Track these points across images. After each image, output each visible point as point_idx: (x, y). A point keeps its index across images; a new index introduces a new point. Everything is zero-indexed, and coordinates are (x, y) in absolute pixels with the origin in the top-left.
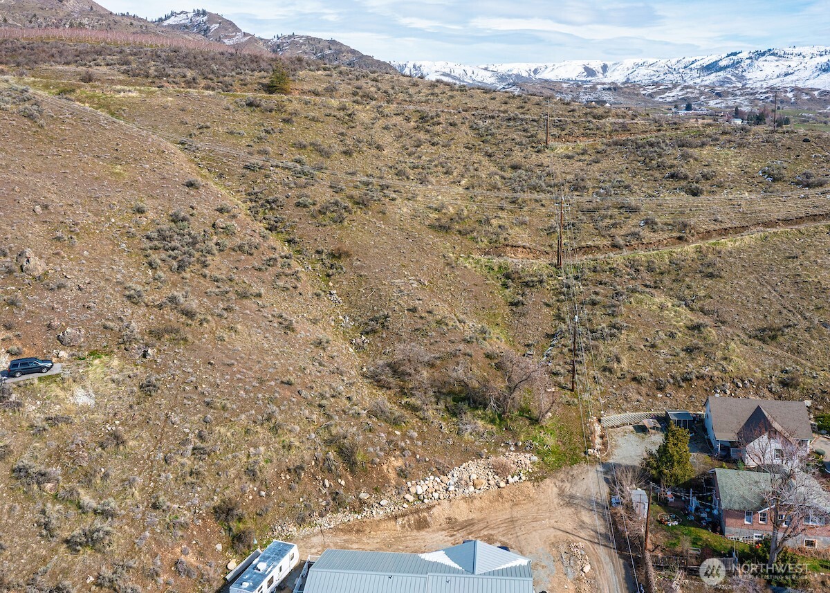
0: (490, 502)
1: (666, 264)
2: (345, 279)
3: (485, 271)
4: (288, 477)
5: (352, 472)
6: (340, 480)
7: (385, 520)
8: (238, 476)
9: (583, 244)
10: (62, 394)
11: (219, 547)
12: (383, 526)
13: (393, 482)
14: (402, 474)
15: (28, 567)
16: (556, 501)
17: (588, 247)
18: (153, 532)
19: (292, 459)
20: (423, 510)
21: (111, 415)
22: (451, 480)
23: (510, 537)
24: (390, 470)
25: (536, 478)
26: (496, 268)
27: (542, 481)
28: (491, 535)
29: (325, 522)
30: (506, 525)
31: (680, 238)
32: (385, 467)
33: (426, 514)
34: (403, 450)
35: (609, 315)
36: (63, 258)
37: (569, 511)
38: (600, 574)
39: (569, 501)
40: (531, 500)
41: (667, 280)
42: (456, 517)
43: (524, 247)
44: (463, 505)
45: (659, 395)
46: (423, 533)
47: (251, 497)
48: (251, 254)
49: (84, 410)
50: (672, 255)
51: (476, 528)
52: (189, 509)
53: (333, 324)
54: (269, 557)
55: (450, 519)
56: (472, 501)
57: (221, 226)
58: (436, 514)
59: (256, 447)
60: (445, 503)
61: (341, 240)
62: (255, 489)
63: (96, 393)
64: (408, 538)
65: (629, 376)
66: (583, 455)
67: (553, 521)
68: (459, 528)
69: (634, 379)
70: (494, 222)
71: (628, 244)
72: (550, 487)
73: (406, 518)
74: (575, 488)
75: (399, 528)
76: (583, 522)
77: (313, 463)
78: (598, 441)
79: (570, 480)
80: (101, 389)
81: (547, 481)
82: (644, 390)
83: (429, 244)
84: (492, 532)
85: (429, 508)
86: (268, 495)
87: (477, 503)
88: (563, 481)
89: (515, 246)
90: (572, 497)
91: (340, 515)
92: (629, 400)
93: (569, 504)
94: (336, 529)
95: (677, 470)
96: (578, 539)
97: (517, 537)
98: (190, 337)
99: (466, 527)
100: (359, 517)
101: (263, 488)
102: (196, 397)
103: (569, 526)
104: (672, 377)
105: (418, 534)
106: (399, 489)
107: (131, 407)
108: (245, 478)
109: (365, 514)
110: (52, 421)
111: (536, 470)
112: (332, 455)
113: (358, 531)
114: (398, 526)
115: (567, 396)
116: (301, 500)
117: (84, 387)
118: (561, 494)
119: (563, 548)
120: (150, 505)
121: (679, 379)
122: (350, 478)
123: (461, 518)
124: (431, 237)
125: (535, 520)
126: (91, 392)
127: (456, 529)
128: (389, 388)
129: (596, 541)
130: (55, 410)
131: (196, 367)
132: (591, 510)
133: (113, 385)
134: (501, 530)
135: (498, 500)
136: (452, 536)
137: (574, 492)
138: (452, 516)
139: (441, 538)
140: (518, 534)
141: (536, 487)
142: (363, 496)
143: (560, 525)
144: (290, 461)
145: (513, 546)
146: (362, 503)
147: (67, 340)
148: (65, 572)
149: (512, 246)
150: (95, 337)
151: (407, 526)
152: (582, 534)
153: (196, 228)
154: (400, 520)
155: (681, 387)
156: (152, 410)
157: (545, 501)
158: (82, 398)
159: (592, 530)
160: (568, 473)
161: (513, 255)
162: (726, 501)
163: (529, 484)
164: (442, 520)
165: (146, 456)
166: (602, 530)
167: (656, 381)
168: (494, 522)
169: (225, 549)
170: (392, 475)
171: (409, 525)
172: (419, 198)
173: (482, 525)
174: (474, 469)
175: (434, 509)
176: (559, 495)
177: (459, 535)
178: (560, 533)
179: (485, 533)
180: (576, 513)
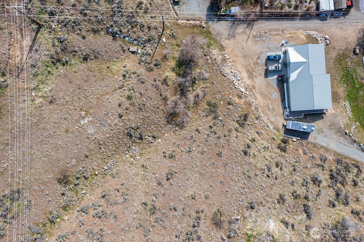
4: (261, 135)
5: (249, 114)
6: (253, 118)
8: (271, 151)
11: (292, 146)
13: (245, 100)
14: (240, 97)
16: (232, 41)
21: (271, 209)
22: (235, 80)
23: (254, 57)
25: (222, 48)
27: (223, 46)
28: (253, 63)
30: (247, 59)
32: (242, 104)
33: (251, 86)
37: (237, 37)
39: (232, 36)
40: (233, 50)
44: (243, 74)
46: (256, 86)
51: (250, 69)
54: (299, 127)
55: (248, 78)
58: (249, 83)
59: (259, 151)
60: (244, 80)
62: (270, 144)
64: (260, 91)
66: (205, 29)
67: (243, 42)
72: (225, 43)
73: (254, 93)
74: (225, 33)
76: (242, 32)
79: (220, 35)
81: (222, 44)
84: (252, 63)
85: (248, 86)
86: (269, 140)
87: (240, 69)
88: (221, 38)
90: (229, 35)
91: (261, 115)
93: (234, 36)
94: (266, 115)
96: (251, 34)
97: (253, 54)
99: (250, 72)
100: (260, 108)
103: (245, 37)
105: (257, 88)
106: (246, 97)
111: (217, 48)
114: (257, 95)
119: (258, 39)
122: (251, 115)
123: (247, 75)
125: (243, 48)
127: (252, 76)
129: (251, 28)
132: (236, 28)
134: (250, 60)
136: (256, 76)
137: (227, 34)
139: (258, 80)
140: (252, 54)
141: (227, 48)
142: (253, 109)
143: (245, 40)
145: (259, 55)
146: (255, 109)
151: (256, 92)
152: (249, 33)
157: (233, 45)
159: (246, 29)
160: (216, 36)
163: (226, 51)
164: (250, 80)
166: (245, 26)
168: (246, 63)
170: (243, 100)
173: (248, 67)
176: (229, 40)
177: (255, 74)
178: (249, 40)
179: (252, 66)
180: (238, 34)
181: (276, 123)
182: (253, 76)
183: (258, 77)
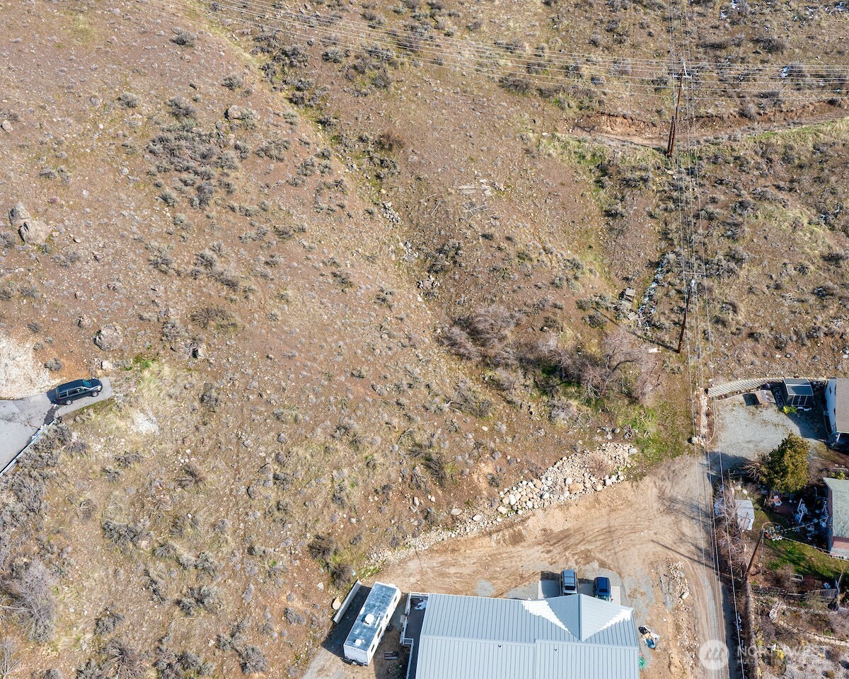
0: (587, 508)
1: (807, 150)
2: (401, 184)
3: (575, 159)
4: (376, 499)
5: (441, 485)
6: (429, 497)
7: (479, 537)
8: (326, 505)
9: (702, 111)
10: (122, 424)
11: (321, 586)
12: (478, 542)
13: (485, 492)
14: (493, 482)
15: (151, 635)
16: (656, 505)
17: (707, 117)
18: (257, 583)
19: (378, 479)
20: (518, 523)
21: (179, 442)
22: (543, 484)
23: (608, 553)
24: (481, 479)
25: (635, 476)
26: (589, 157)
27: (641, 480)
28: (589, 551)
29: (421, 543)
30: (602, 537)
31: (832, 102)
32: (475, 476)
33: (520, 527)
34: (493, 452)
35: (728, 237)
36: (62, 207)
37: (669, 519)
38: (698, 599)
39: (669, 505)
40: (630, 504)
41: (806, 178)
42: (552, 527)
43: (624, 117)
44: (558, 514)
45: (777, 356)
46: (518, 548)
47: (342, 526)
48: (281, 160)
49: (150, 440)
50: (818, 136)
51: (572, 541)
52: (284, 551)
53: (393, 257)
54: (374, 606)
55: (545, 530)
56: (568, 509)
57: (236, 116)
58: (531, 526)
59: (338, 468)
60: (540, 513)
61: (389, 118)
62: (345, 516)
63: (156, 414)
64: (504, 555)
65: (745, 332)
66: (686, 443)
67: (652, 532)
68: (555, 541)
69: (751, 335)
70: (586, 70)
71: (762, 112)
72: (649, 485)
73: (501, 533)
74: (676, 489)
75: (494, 544)
76: (683, 534)
77: (400, 480)
78: (704, 420)
79: (671, 477)
80: (161, 408)
81: (647, 479)
82: (761, 348)
83: (502, 118)
84: (590, 547)
85: (523, 521)
86: (358, 521)
87: (573, 510)
88: (663, 480)
89: (613, 116)
90: (673, 500)
91: (433, 534)
92: (742, 362)
93: (669, 510)
94: (431, 550)
95: (790, 480)
96: (678, 556)
97: (616, 553)
98: (238, 320)
99: (562, 539)
100: (453, 536)
101: (353, 514)
102: (263, 409)
103: (668, 539)
104: (796, 333)
105: (513, 550)
106: (491, 499)
107: (197, 429)
108: (333, 506)
109: (458, 531)
110: (124, 461)
111: (635, 464)
112: (419, 470)
113: (453, 551)
114: (493, 542)
115: (673, 361)
116: (393, 522)
117: (143, 411)
118: (662, 496)
119: (662, 570)
120: (246, 550)
121: (804, 335)
122: (440, 492)
123: (557, 529)
124: (503, 104)
125: (634, 530)
126: (151, 414)
127: (552, 543)
128: (469, 359)
129: (696, 558)
130: (123, 447)
131: (255, 366)
132: (693, 518)
133: (172, 402)
134: (598, 543)
135: (594, 507)
136: (549, 552)
137: (675, 494)
138: (547, 527)
139: (538, 554)
140: (617, 550)
141: (635, 488)
142: (456, 512)
143: (659, 538)
144: (376, 481)
145: (612, 566)
146: (455, 519)
147: (106, 345)
148: (187, 636)
149: (609, 115)
150: (134, 335)
151: (502, 542)
152: (682, 550)
153: (205, 121)
154: (494, 536)
155: (803, 345)
156: (220, 430)
157: (644, 505)
158: (143, 425)
159: (693, 545)
160: (669, 468)
161: (609, 129)
162: (839, 527)
163: (627, 485)
164: (538, 533)
165: (227, 491)
166: (703, 545)
167: (776, 338)
168: (591, 533)
169: (327, 587)
170: (483, 485)
171: (504, 541)
172: (484, 28)
173: (579, 537)
174: (570, 470)
175: (529, 521)
176: (659, 497)
177: (555, 551)
178: (659, 549)
179: (582, 547)
180: (677, 523)
181: (399, 571)
182: (551, 545)
183: (547, 556)
